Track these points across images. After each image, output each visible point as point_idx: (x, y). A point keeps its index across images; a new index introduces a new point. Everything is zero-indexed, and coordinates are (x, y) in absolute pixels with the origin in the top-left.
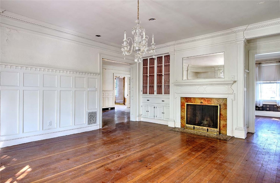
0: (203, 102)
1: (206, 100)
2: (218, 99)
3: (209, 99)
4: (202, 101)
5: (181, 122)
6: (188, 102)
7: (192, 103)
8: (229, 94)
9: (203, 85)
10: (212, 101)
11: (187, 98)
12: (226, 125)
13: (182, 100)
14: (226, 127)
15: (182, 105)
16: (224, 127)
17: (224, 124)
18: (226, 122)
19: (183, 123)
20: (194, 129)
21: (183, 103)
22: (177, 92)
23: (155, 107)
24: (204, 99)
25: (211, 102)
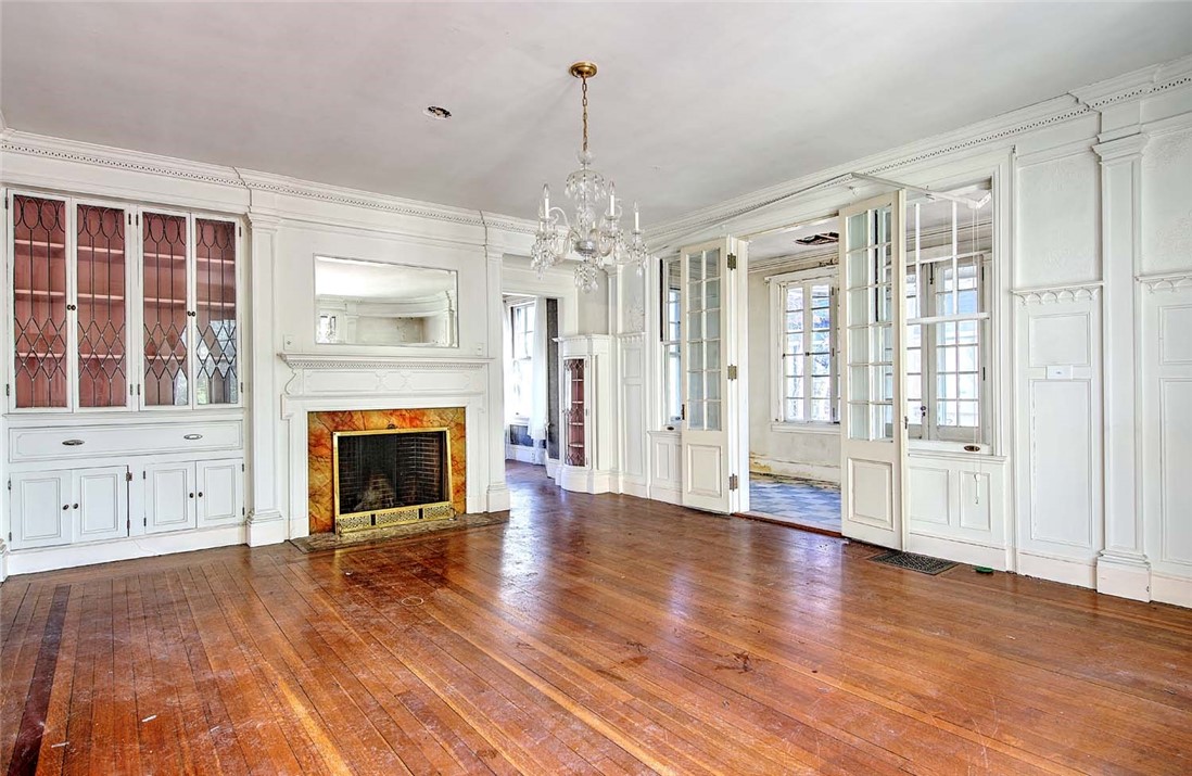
0: (395, 423)
1: (407, 415)
2: (440, 411)
3: (416, 415)
4: (394, 420)
5: (310, 513)
6: (341, 428)
7: (355, 430)
8: (469, 394)
9: (398, 366)
10: (425, 419)
11: (337, 416)
12: (464, 484)
13: (314, 422)
14: (465, 491)
15: (315, 443)
16: (458, 491)
17: (460, 483)
18: (465, 475)
19: (318, 516)
20: (373, 523)
21: (315, 436)
22: (294, 394)
23: (137, 476)
24: (398, 413)
25: (421, 421)
